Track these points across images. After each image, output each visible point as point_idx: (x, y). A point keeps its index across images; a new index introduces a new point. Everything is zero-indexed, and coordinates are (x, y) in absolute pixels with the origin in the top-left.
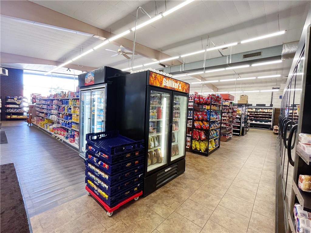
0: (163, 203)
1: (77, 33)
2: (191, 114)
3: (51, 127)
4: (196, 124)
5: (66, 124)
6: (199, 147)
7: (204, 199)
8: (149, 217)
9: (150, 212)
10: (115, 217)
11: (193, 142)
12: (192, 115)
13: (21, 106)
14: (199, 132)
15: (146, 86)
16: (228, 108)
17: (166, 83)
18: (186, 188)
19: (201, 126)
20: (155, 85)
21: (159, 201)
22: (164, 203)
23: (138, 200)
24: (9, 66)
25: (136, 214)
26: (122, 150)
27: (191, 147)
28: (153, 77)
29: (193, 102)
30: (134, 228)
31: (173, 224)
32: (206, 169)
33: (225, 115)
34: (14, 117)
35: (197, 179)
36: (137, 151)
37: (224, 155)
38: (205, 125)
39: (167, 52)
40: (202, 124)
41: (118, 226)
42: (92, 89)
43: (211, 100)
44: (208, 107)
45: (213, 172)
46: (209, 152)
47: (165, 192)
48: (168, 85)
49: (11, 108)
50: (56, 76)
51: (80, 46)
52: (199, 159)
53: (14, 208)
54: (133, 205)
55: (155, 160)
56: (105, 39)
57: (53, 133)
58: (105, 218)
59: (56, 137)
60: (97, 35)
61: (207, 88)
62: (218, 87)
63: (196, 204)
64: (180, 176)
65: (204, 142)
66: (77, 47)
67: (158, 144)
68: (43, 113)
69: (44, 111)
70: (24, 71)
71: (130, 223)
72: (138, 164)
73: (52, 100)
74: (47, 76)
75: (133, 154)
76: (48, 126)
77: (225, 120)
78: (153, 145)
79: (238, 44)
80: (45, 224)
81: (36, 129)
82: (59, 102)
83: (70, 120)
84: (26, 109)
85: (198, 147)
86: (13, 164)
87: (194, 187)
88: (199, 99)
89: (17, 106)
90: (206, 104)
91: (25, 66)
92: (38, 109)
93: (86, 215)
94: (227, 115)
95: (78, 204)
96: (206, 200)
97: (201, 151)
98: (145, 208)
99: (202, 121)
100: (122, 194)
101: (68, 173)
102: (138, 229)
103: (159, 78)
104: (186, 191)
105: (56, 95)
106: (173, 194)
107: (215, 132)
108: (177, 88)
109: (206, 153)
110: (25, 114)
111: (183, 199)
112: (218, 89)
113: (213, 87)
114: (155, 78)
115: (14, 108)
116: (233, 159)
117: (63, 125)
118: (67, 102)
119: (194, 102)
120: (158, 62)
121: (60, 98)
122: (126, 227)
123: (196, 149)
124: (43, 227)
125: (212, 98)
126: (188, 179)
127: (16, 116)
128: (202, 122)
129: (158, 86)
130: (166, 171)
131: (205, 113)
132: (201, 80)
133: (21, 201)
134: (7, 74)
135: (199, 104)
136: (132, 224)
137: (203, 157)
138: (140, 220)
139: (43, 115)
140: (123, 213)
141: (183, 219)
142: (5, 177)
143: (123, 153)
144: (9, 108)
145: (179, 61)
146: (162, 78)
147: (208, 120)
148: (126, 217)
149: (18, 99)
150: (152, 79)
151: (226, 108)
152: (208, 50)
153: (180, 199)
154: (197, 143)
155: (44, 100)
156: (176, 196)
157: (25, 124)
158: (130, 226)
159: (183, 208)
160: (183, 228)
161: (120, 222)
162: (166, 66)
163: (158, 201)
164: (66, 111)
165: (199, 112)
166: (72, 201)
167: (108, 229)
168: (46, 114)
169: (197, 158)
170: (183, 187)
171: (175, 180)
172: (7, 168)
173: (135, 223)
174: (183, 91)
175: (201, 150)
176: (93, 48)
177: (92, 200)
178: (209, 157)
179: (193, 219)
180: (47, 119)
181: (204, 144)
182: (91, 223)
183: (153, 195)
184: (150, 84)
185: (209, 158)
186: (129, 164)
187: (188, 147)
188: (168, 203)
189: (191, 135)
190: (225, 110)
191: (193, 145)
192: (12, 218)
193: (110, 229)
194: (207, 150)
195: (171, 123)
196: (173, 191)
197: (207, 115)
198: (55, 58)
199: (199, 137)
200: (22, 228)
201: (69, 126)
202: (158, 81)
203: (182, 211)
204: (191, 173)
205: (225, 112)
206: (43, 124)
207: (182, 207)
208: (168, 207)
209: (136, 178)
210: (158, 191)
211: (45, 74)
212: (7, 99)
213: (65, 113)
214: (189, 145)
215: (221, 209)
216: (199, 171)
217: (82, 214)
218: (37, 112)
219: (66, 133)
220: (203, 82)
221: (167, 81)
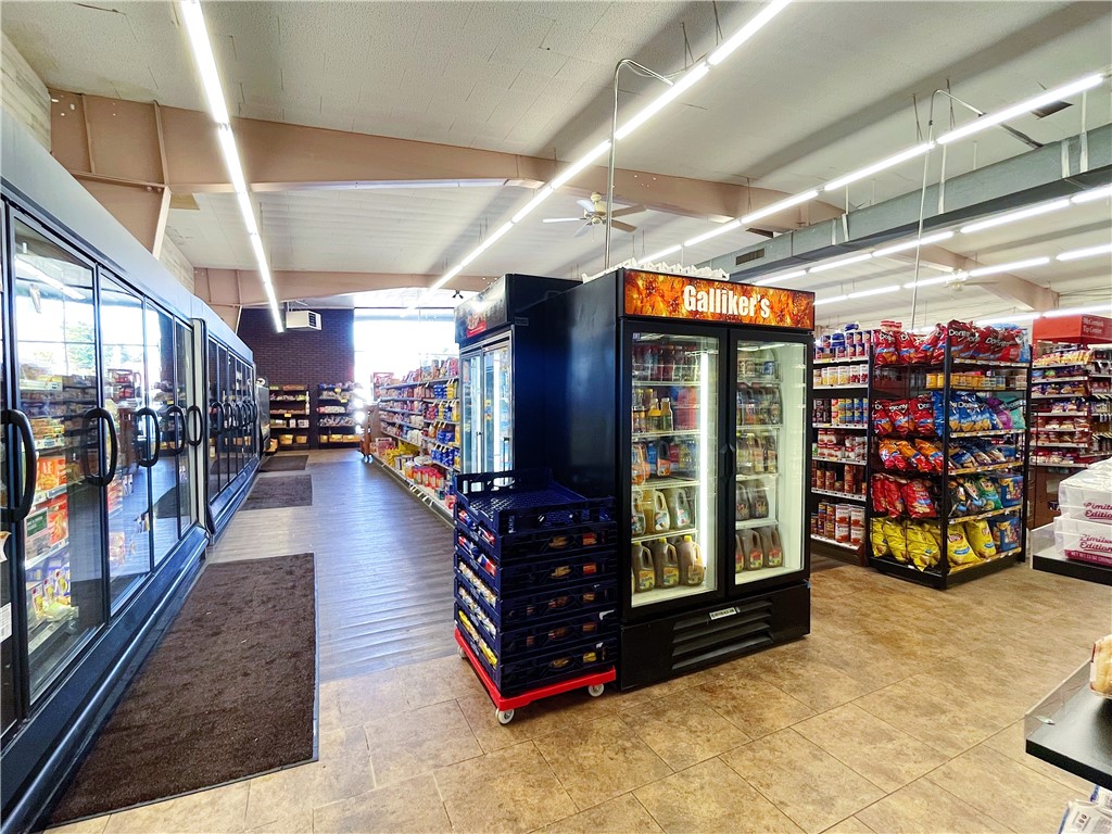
0: (684, 722)
1: (461, 185)
2: (862, 413)
3: (410, 464)
4: (884, 454)
5: (442, 454)
6: (902, 547)
7: (860, 743)
8: (621, 754)
9: (629, 739)
10: (517, 729)
11: (877, 527)
12: (866, 414)
13: (349, 408)
14: (900, 486)
15: (618, 319)
16: (1081, 378)
17: (697, 300)
18: (794, 690)
19: (907, 460)
20: (648, 312)
21: (675, 715)
22: (690, 723)
23: (603, 696)
24: (325, 304)
25: (583, 735)
26: (536, 524)
27: (867, 544)
28: (638, 288)
29: (865, 362)
30: (565, 771)
31: (699, 793)
32: (919, 637)
33: (1068, 413)
34: (336, 438)
35: (858, 667)
36: (588, 530)
37: (1043, 595)
38: (926, 457)
39: (771, 181)
40: (910, 452)
41: (519, 754)
42: (485, 346)
43: (949, 349)
44: (935, 380)
45: (950, 651)
46: (952, 571)
47: (702, 689)
48: (705, 310)
49: (330, 415)
50: (431, 318)
51: (478, 219)
52: (893, 599)
53: (296, 655)
54: (580, 707)
55: (672, 573)
56: (540, 183)
57: (411, 481)
58: (490, 725)
59: (417, 492)
60: (518, 178)
61: (994, 297)
62: (1057, 287)
63: (818, 753)
64: (783, 648)
65: (927, 526)
66: (472, 225)
67: (687, 521)
68: (393, 424)
69: (396, 421)
70: (357, 313)
71: (556, 755)
72: (593, 574)
73: (413, 387)
74: (409, 318)
75: (574, 541)
76: (403, 460)
77: (1067, 438)
78: (667, 522)
79: (1105, 77)
80: (347, 704)
81: (380, 469)
82: (427, 391)
83: (450, 443)
84: (360, 418)
85: (898, 547)
86: (312, 555)
87: (833, 692)
88: (897, 349)
89: (341, 410)
90: (926, 366)
91: (358, 299)
92: (384, 415)
93: (444, 706)
94: (1081, 414)
95: (430, 675)
96: (866, 749)
97: (910, 567)
98: (616, 725)
99: (912, 437)
100: (538, 661)
101: (428, 592)
102: (575, 779)
103: (665, 288)
104: (789, 702)
105: (420, 373)
106: (733, 703)
107: (990, 488)
108: (752, 314)
109: (940, 577)
110: (359, 430)
111: (766, 725)
112: (1059, 295)
113: (1028, 288)
114: (647, 289)
115: (336, 415)
116: (1089, 616)
117: (435, 458)
118: (442, 389)
119: (872, 363)
120: (736, 224)
121: (428, 379)
122: (540, 763)
123: (890, 555)
124: (343, 710)
125: (951, 341)
126: (817, 660)
127: (339, 436)
128: (914, 446)
129: (664, 315)
130: (715, 616)
131: (921, 406)
132: (950, 269)
133: (312, 643)
134: (319, 326)
135: (902, 368)
136: (562, 759)
137: (921, 592)
138: (588, 754)
139: (392, 431)
140: (545, 724)
141: (743, 787)
142: (292, 584)
143: (538, 534)
144: (324, 415)
145: (829, 206)
146: (677, 286)
147: (940, 432)
148: (548, 736)
149: (343, 390)
150: (635, 296)
151: (1067, 379)
152: (946, 139)
153: (753, 723)
154: (894, 532)
155: (397, 388)
156: (744, 709)
157: (357, 456)
158: (553, 763)
159: (757, 755)
160: (730, 816)
161: (528, 746)
162: (775, 234)
163: (669, 713)
164: (440, 418)
165: (896, 399)
166: (418, 665)
167: (489, 755)
168: (401, 427)
169: (892, 591)
170: (780, 687)
171: (759, 657)
172: (299, 563)
173: (572, 758)
174: (781, 324)
175: (911, 562)
176: (510, 219)
177: (468, 671)
178: (954, 594)
179: (783, 800)
180: (403, 443)
181: (928, 535)
182: (450, 727)
183: (657, 691)
184: (630, 312)
185: (952, 598)
186: (561, 571)
187: (856, 548)
188: (703, 726)
189: (864, 499)
190: (1068, 388)
191: (877, 539)
192: (288, 675)
193: (495, 755)
194: (944, 561)
195: (727, 442)
196: (734, 691)
197: (932, 414)
198: (421, 265)
199: (899, 507)
200: (301, 702)
201: (447, 462)
202: (659, 299)
203: (747, 763)
204: (837, 643)
205: (1068, 400)
206: (394, 457)
207: (753, 750)
208: (698, 739)
209: (588, 620)
210: (680, 684)
211: (402, 316)
212: (320, 390)
213: (438, 423)
214: (860, 537)
215: (926, 796)
216: (876, 638)
217: (435, 701)
218: (383, 424)
219: (441, 482)
220: (963, 275)
221: (702, 294)
